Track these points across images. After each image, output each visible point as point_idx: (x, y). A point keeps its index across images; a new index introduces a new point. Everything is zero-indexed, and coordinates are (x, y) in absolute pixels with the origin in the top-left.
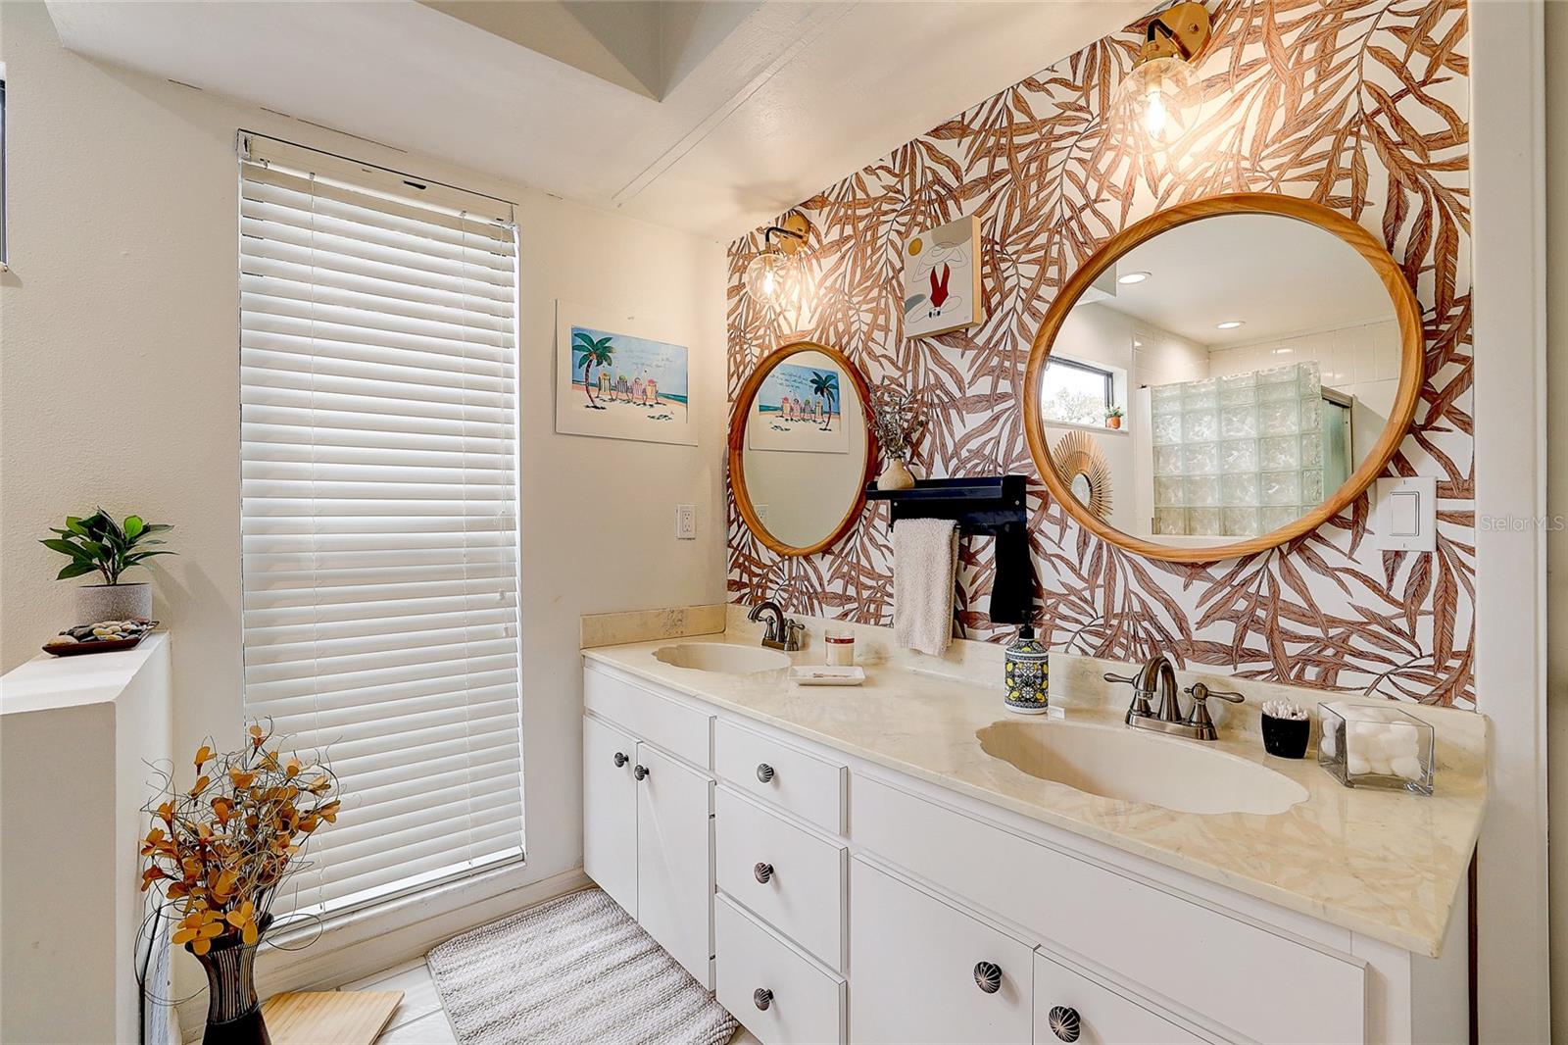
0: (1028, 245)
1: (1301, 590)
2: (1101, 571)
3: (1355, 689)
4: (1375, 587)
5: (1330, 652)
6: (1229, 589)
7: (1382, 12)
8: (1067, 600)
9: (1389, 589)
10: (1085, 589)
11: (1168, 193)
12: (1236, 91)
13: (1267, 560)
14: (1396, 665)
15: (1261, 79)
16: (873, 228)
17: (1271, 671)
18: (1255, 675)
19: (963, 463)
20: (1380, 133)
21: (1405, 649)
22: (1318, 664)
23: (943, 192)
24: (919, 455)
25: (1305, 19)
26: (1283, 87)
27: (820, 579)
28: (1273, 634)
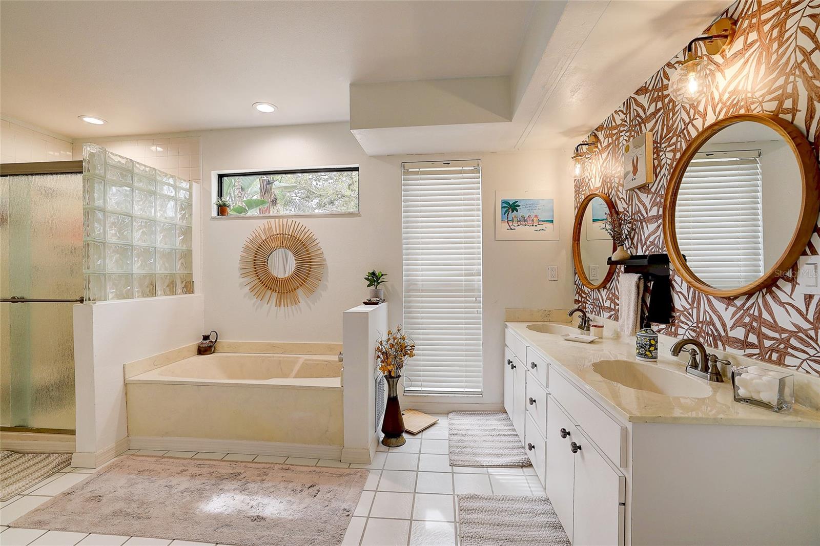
0: (669, 143)
1: (771, 313)
2: (695, 301)
3: (792, 366)
4: (801, 313)
5: (782, 346)
6: (742, 311)
7: (806, 7)
8: (683, 313)
9: (807, 315)
10: (690, 309)
11: (719, 113)
12: (746, 58)
13: (757, 298)
14: (809, 355)
15: (755, 50)
16: (618, 139)
17: (758, 354)
18: (753, 356)
19: (648, 247)
20: (804, 72)
21: (813, 347)
22: (777, 352)
23: (640, 121)
24: (634, 244)
25: (774, 16)
26: (764, 53)
27: (603, 300)
28: (761, 336)
